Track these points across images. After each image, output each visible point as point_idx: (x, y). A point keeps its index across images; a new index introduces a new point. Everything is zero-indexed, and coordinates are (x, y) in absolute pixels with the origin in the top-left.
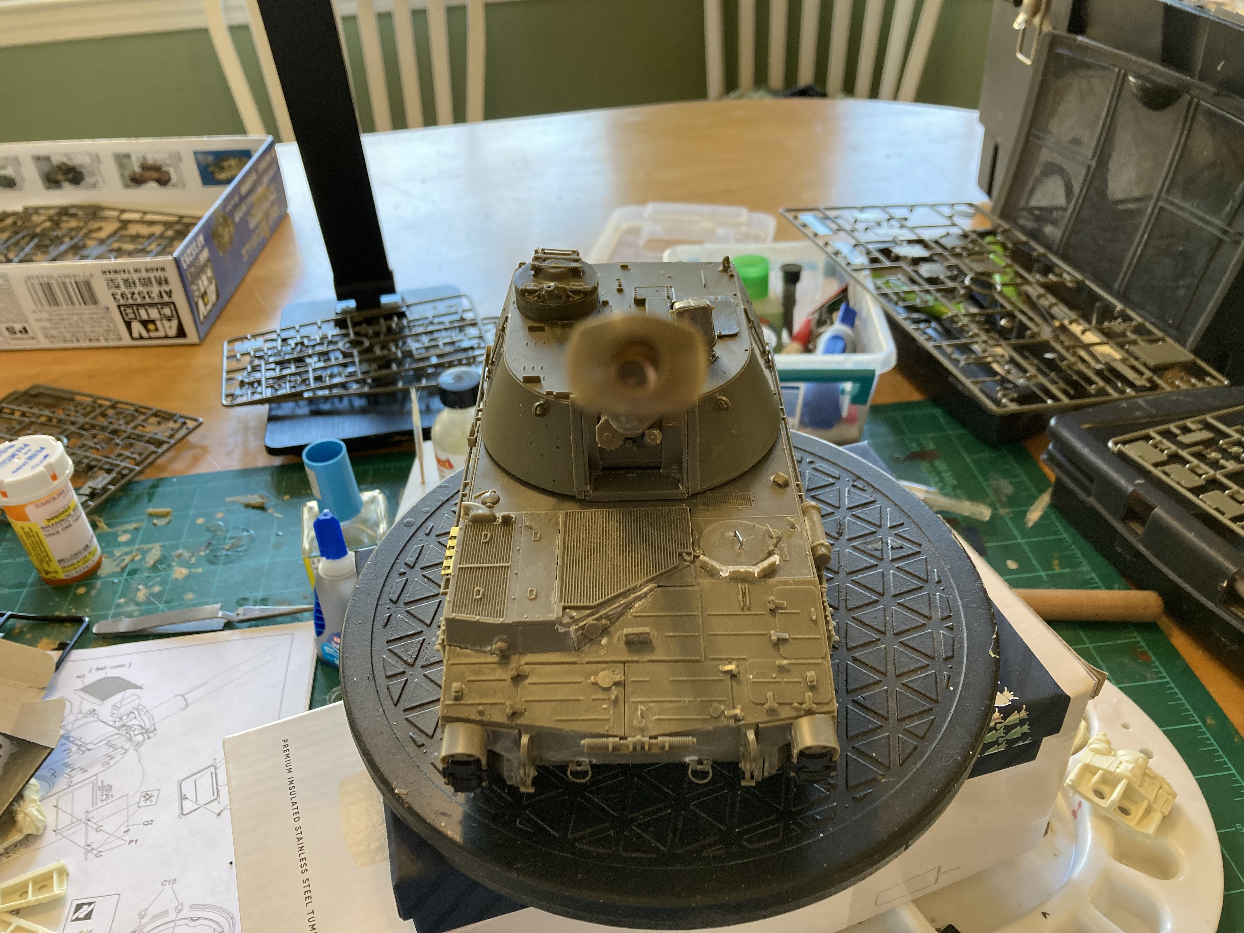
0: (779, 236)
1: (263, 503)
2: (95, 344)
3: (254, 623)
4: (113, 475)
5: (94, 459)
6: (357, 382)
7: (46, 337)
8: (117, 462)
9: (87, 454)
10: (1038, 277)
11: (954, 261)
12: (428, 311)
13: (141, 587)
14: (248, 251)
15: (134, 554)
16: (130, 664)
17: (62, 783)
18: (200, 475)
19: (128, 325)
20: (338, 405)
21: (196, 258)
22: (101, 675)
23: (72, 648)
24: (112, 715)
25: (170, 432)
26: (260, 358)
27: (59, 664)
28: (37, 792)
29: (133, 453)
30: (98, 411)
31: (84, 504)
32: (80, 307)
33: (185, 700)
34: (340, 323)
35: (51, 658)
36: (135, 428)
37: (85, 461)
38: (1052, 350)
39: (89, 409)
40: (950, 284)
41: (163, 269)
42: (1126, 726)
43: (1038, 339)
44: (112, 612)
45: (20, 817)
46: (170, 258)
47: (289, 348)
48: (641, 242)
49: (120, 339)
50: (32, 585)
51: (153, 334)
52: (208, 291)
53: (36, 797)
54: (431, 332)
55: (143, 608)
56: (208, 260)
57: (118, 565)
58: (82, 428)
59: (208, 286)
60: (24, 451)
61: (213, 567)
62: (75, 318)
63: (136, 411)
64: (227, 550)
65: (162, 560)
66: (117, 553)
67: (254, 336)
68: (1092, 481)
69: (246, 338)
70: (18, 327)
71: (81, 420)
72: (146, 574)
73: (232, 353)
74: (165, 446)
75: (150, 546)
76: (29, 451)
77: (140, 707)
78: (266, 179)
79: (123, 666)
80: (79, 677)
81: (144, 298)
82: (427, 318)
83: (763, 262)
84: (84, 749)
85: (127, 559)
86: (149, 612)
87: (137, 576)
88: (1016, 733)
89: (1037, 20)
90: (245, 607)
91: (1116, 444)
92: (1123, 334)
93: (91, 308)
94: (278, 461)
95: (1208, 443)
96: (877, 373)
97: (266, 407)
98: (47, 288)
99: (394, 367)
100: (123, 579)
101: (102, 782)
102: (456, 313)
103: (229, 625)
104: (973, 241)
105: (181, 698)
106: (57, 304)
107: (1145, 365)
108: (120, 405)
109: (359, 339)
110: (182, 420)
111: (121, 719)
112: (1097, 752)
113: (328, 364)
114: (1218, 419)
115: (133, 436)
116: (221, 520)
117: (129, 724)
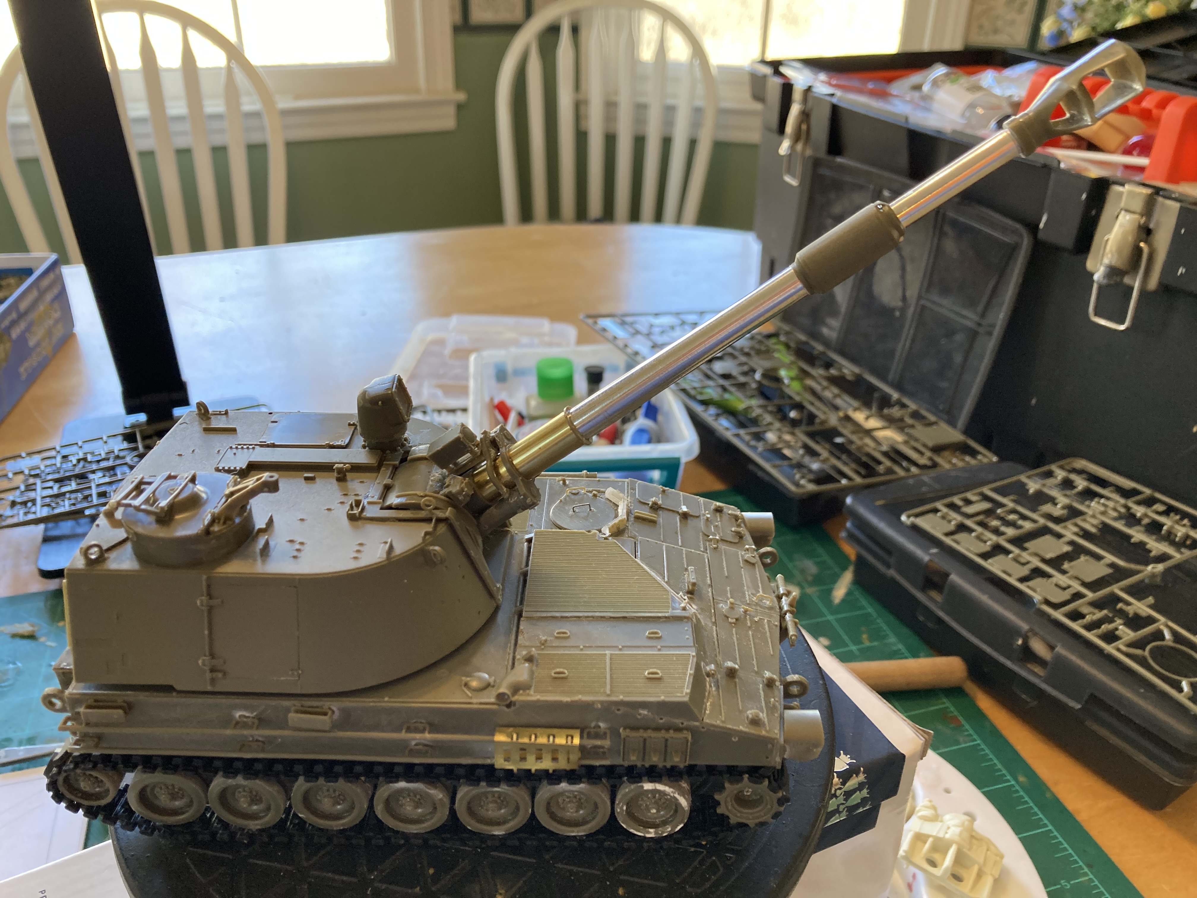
0: (581, 340)
1: (33, 631)
10: (821, 371)
11: (743, 359)
14: (26, 370)
26: (36, 476)
34: (130, 437)
38: (840, 435)
40: (742, 379)
42: (947, 791)
43: (827, 426)
47: (70, 465)
48: (447, 351)
67: (29, 454)
68: (889, 553)
69: (20, 456)
73: (3, 473)
78: (49, 297)
83: (567, 363)
88: (856, 798)
89: (799, 147)
90: (7, 749)
91: (909, 517)
92: (901, 420)
95: (988, 513)
96: (684, 460)
97: (42, 526)
107: (925, 445)
112: (925, 819)
113: (114, 479)
114: (995, 490)
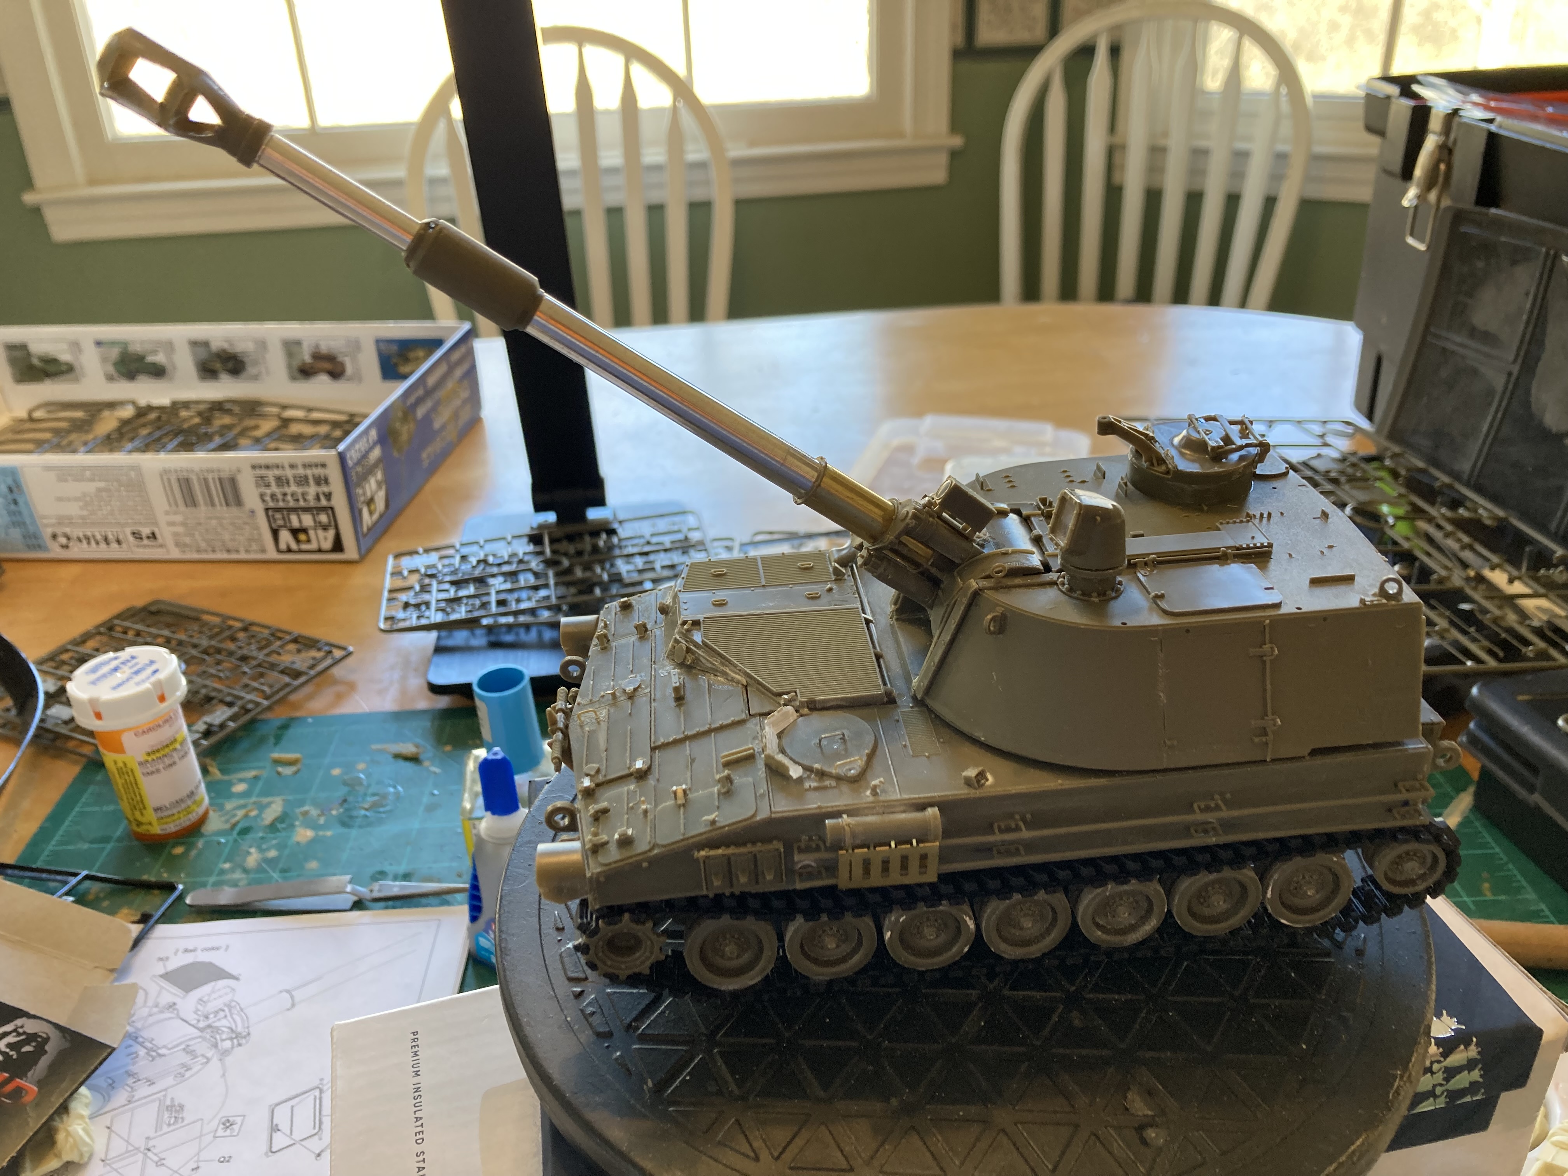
1: (417, 754)
2: (234, 556)
3: (390, 903)
4: (235, 709)
5: (215, 690)
6: (549, 608)
7: (177, 545)
8: (242, 694)
9: (208, 682)
10: (1444, 510)
11: (1328, 486)
12: (645, 529)
13: (253, 850)
14: (428, 455)
15: (249, 808)
16: (228, 947)
17: (120, 1097)
18: (342, 717)
19: (275, 533)
20: (523, 636)
21: (365, 456)
22: (189, 959)
23: (157, 922)
24: (196, 1012)
25: (311, 662)
26: (432, 576)
27: (137, 942)
28: (87, 1105)
29: (262, 684)
30: (227, 633)
31: (196, 743)
32: (221, 510)
33: (292, 997)
34: (535, 539)
35: (129, 931)
36: (268, 655)
37: (204, 691)
38: (1468, 599)
39: (217, 630)
41: (323, 466)
43: (1448, 585)
44: (212, 879)
45: (61, 1137)
46: (333, 452)
47: (469, 566)
48: (916, 460)
49: (263, 551)
50: (119, 840)
51: (304, 547)
52: (376, 498)
53: (85, 1112)
54: (646, 554)
55: (252, 876)
56: (379, 461)
57: (227, 821)
58: (205, 652)
59: (376, 492)
60: (129, 664)
61: (346, 830)
62: (214, 522)
63: (273, 635)
64: (366, 809)
65: (283, 818)
66: (229, 806)
67: (427, 551)
68: (1535, 770)
69: (417, 553)
70: (146, 531)
71: (205, 643)
72: (261, 834)
73: (397, 570)
74: (303, 679)
75: (269, 799)
76: (136, 664)
77: (233, 1004)
78: (459, 372)
79: (218, 949)
80: (161, 959)
81: (297, 500)
82: (642, 537)
84: (154, 1054)
85: (240, 813)
86: (259, 882)
87: (249, 836)
88: (1462, 1080)
89: (1433, 196)
90: (381, 882)
92: (1565, 586)
93: (234, 511)
94: (443, 702)
97: (434, 634)
98: (185, 484)
99: (598, 591)
100: (231, 838)
101: (172, 1099)
102: (679, 531)
103: (358, 905)
104: (1353, 465)
105: (287, 995)
106: (194, 504)
108: (255, 628)
109: (557, 557)
110: (327, 648)
111: (207, 1017)
113: (516, 586)
115: (266, 665)
116: (362, 772)
117: (217, 1024)
